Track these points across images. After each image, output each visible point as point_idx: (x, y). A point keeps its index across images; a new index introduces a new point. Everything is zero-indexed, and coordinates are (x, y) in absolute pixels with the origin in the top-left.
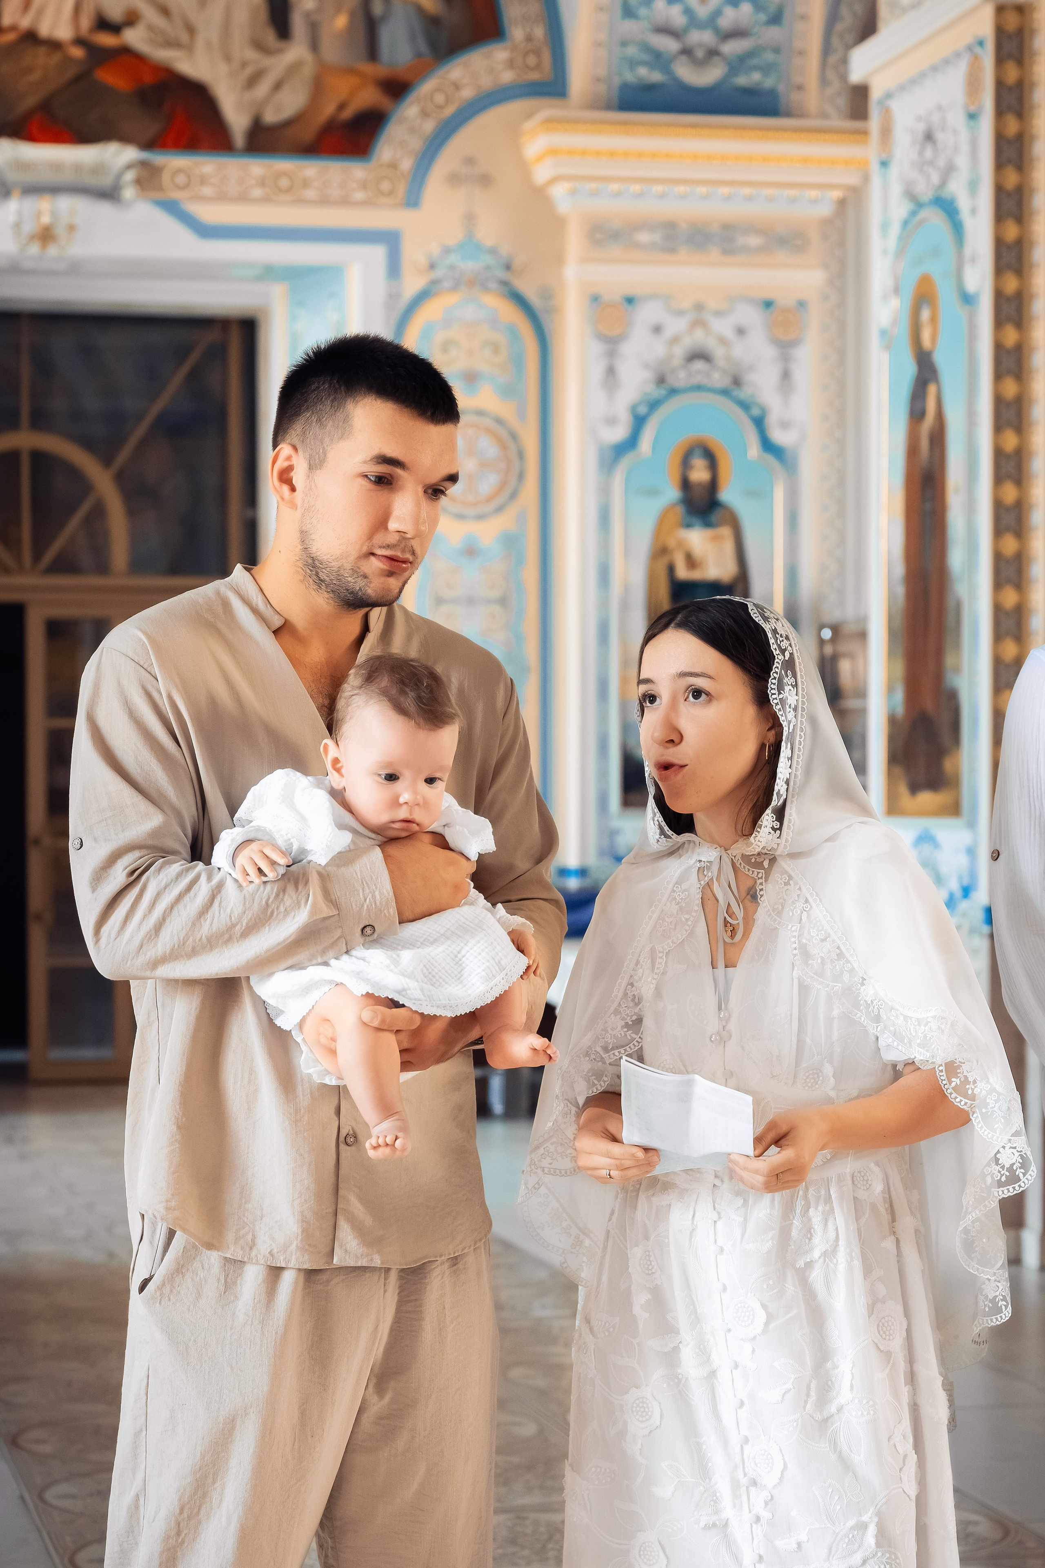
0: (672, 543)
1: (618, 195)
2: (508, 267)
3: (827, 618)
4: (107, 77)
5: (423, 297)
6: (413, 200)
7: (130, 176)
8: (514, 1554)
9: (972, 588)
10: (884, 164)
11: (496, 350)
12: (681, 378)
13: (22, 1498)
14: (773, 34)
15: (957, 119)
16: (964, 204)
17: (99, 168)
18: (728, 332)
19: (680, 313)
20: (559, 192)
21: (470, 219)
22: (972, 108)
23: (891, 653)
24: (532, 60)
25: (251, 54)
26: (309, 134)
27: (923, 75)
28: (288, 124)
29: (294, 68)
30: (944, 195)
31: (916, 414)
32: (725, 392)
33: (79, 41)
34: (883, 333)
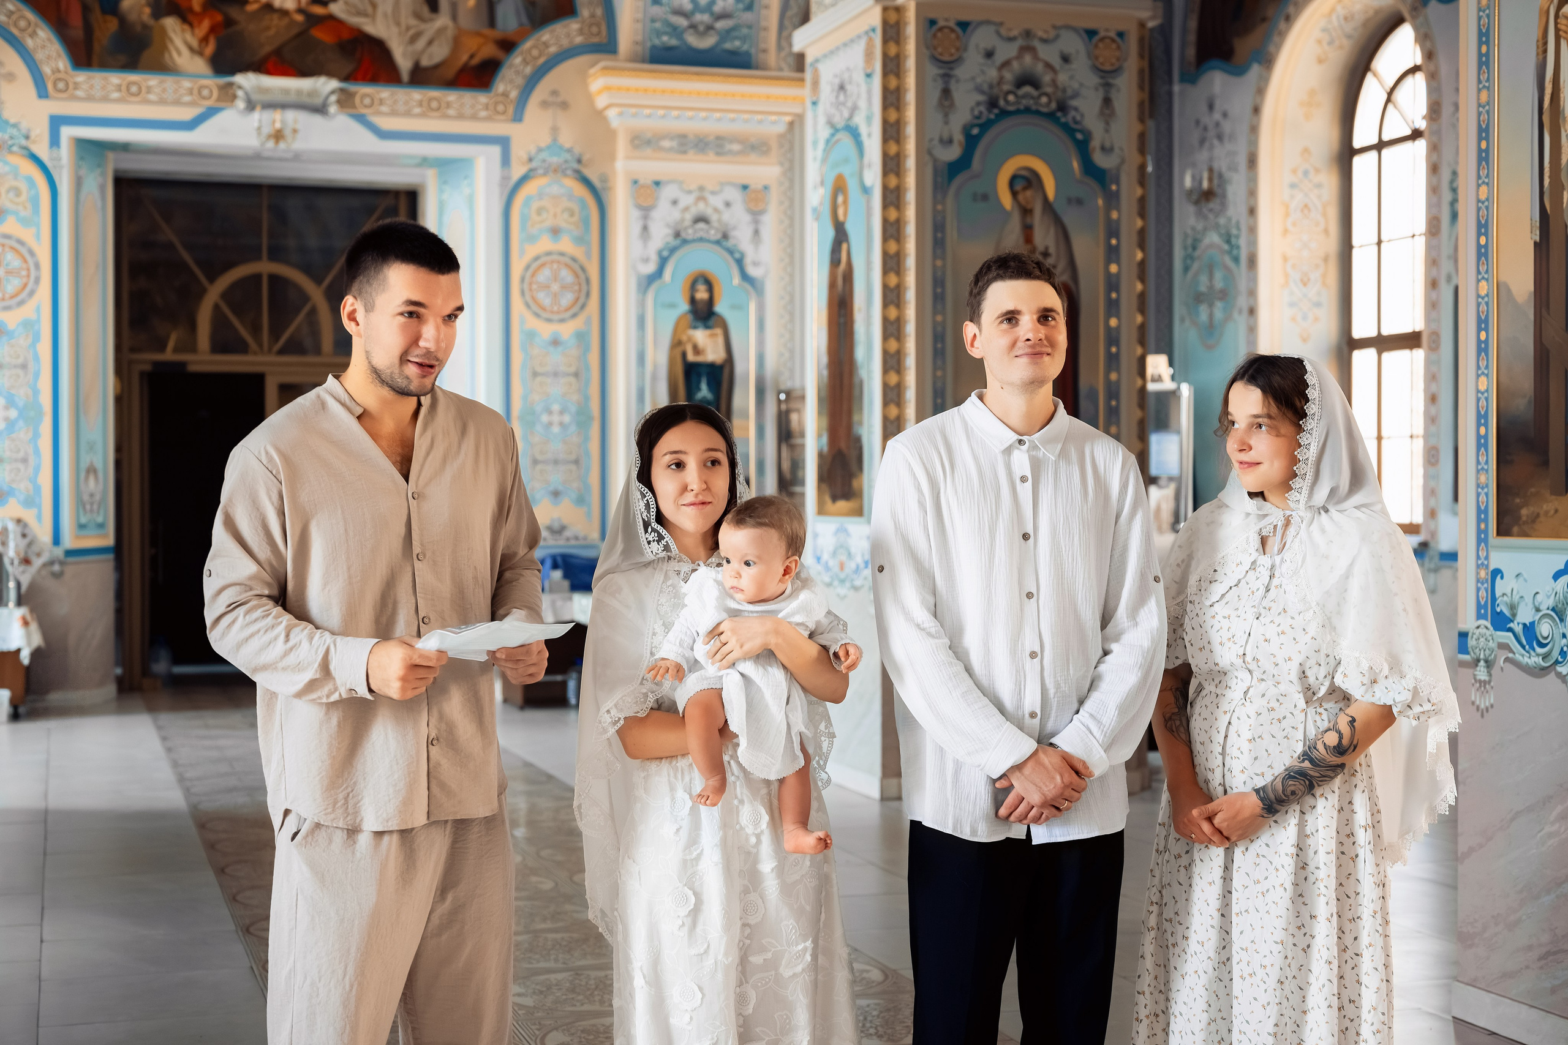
0: (684, 338)
1: (649, 116)
2: (579, 161)
3: (783, 387)
4: (318, 34)
5: (524, 179)
6: (518, 117)
7: (333, 98)
8: (573, 998)
9: (869, 372)
10: (814, 103)
11: (572, 214)
12: (690, 234)
13: (252, 968)
14: (748, 17)
15: (859, 77)
16: (863, 130)
17: (313, 93)
18: (720, 206)
19: (690, 192)
20: (611, 114)
21: (555, 130)
22: (869, 71)
23: (820, 413)
24: (595, 29)
25: (413, 22)
26: (451, 73)
27: (838, 49)
28: (436, 67)
29: (441, 31)
30: (851, 125)
31: (835, 262)
32: (718, 242)
33: (300, 11)
34: (815, 210)
